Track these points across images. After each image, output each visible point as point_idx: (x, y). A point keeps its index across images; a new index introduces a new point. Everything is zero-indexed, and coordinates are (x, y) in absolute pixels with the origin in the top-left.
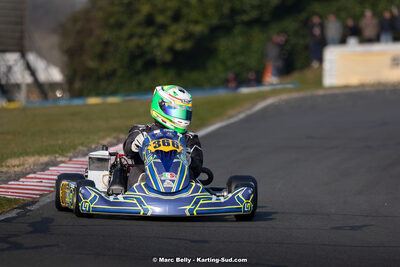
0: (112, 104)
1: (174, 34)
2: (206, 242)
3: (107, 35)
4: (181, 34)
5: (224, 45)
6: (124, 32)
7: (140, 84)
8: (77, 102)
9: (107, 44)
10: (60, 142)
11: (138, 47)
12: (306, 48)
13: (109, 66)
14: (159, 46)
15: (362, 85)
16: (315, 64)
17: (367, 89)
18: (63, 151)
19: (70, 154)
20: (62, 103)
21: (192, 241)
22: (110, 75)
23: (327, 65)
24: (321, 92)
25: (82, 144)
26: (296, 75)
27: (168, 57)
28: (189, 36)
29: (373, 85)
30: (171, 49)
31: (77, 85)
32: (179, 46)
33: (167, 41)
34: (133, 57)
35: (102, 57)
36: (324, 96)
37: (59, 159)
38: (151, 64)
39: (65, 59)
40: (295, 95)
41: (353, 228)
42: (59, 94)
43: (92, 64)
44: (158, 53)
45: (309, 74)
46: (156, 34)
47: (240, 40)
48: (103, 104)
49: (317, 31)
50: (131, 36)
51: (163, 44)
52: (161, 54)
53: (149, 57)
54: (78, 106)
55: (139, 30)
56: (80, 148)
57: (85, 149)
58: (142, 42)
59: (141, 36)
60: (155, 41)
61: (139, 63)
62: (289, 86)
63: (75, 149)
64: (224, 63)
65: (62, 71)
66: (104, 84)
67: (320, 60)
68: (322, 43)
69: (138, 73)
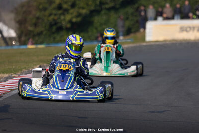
0: (40, 48)
1: (71, 14)
2: (86, 118)
3: (38, 14)
4: (75, 14)
5: (96, 19)
6: (47, 13)
7: (54, 38)
8: (23, 47)
9: (38, 18)
10: (14, 67)
11: (54, 20)
12: (137, 22)
13: (39, 29)
14: (64, 20)
15: (165, 41)
16: (142, 30)
17: (167, 42)
18: (15, 71)
19: (19, 73)
20: (16, 47)
21: (79, 117)
22: (40, 34)
23: (147, 31)
24: (144, 44)
25: (25, 68)
26: (132, 35)
27: (69, 26)
28: (79, 15)
29: (170, 41)
30: (70, 22)
31: (23, 39)
32: (74, 20)
33: (68, 17)
34: (51, 26)
35: (36, 25)
36: (146, 46)
37: (14, 75)
38: (60, 29)
39: (17, 25)
40: (131, 45)
41: (159, 112)
42: (14, 43)
43: (31, 28)
44: (64, 23)
45: (138, 35)
46: (63, 14)
47: (105, 18)
48: (37, 48)
49: (143, 14)
50: (50, 15)
51: (66, 19)
52: (65, 24)
53: (59, 25)
54: (23, 49)
55: (54, 12)
56: (24, 70)
57: (26, 70)
58: (56, 18)
59: (55, 15)
60: (62, 17)
61: (54, 28)
62: (129, 41)
63: (22, 70)
64: (96, 29)
65: (16, 32)
66: (37, 38)
67: (144, 28)
68: (145, 20)
69: (53, 33)
